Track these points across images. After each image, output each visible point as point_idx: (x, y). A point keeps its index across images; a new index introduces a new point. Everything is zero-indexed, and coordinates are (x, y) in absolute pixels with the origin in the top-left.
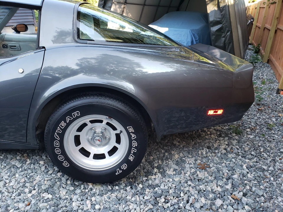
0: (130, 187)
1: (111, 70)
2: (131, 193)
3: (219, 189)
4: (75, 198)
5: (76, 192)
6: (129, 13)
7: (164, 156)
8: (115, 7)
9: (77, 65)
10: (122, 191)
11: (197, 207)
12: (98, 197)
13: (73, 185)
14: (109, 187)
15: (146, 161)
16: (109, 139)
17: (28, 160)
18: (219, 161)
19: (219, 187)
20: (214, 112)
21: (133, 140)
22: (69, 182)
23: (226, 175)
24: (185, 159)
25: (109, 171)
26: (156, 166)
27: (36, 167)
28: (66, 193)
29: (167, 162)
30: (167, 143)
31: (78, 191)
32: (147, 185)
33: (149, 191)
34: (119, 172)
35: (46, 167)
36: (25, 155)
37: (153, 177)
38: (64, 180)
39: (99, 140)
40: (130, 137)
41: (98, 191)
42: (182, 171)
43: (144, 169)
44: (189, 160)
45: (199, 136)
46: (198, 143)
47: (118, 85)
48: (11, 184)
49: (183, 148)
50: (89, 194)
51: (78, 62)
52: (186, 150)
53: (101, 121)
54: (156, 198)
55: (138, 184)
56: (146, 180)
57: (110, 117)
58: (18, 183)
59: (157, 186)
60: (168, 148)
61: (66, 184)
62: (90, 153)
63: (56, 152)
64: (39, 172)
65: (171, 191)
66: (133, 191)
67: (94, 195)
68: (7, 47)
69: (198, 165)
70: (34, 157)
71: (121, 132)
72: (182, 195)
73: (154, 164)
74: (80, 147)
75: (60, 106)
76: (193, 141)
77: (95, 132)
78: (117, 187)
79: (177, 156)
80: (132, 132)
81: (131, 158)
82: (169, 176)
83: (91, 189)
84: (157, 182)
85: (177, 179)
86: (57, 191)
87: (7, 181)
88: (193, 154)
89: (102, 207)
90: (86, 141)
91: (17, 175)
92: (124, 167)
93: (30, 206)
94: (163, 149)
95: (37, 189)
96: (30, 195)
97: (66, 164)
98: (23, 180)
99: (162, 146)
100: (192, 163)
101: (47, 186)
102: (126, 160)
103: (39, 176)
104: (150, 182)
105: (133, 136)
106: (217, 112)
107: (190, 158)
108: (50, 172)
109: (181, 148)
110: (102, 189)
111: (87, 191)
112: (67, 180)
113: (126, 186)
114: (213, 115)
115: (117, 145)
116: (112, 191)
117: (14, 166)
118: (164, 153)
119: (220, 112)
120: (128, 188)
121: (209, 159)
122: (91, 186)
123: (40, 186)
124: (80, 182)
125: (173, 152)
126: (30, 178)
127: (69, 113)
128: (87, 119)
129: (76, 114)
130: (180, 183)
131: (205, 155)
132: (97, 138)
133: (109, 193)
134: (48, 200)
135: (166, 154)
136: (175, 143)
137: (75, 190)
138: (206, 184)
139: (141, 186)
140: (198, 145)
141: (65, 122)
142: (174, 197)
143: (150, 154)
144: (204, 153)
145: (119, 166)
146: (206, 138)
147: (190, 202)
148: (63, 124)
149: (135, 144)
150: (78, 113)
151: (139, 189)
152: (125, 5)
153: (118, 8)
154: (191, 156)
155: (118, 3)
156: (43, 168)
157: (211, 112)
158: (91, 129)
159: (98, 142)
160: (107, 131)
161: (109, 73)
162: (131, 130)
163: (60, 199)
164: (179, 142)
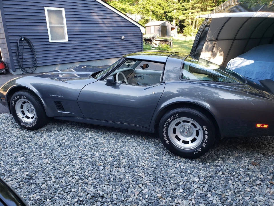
0: (201, 163)
1: (198, 95)
2: (202, 166)
3: (262, 176)
4: (170, 161)
5: (171, 158)
6: (219, 47)
7: (227, 153)
8: (207, 44)
9: (177, 91)
10: (196, 164)
11: (242, 181)
12: (183, 163)
13: (169, 155)
14: (189, 161)
15: (214, 154)
16: (192, 133)
17: (145, 140)
18: (269, 163)
19: (262, 175)
20: (261, 126)
21: (206, 135)
22: (167, 154)
23: (271, 171)
24: (242, 157)
25: (190, 151)
26: (221, 157)
27: (150, 144)
28: (166, 158)
29: (229, 157)
30: (232, 146)
31: (172, 158)
32: (213, 165)
33: (213, 167)
34: (196, 152)
35: (155, 145)
36: (143, 137)
37: (218, 161)
38: (165, 152)
39: (186, 132)
40: (204, 132)
41: (183, 161)
42: (238, 163)
43: (212, 157)
44: (245, 159)
45: (259, 147)
46: (256, 150)
47: (201, 103)
48: (139, 149)
49: (243, 151)
50: (178, 161)
51: (178, 90)
52: (245, 153)
53: (188, 122)
54: (217, 171)
55: (207, 163)
56: (212, 162)
57: (194, 120)
58: (142, 149)
59: (219, 166)
60: (232, 149)
61: (166, 154)
62: (181, 139)
63: (164, 134)
64: (151, 146)
65: (227, 171)
66: (203, 165)
67: (181, 162)
68: (136, 77)
69: (252, 162)
70: (148, 139)
71: (199, 129)
72: (234, 173)
73: (219, 156)
74: (176, 135)
75: (169, 111)
76: (252, 148)
77: (184, 128)
78: (194, 162)
79: (237, 155)
80: (205, 130)
81: (204, 145)
82: (228, 163)
83: (179, 160)
84: (219, 164)
85: (233, 166)
86: (161, 156)
87: (137, 147)
88: (249, 156)
89: (185, 168)
90: (179, 132)
91: (141, 146)
92: (200, 150)
93: (149, 159)
94: (228, 149)
95: (151, 154)
96: (148, 155)
97: (168, 142)
98: (144, 148)
99: (227, 148)
100: (247, 161)
101: (156, 153)
102: (201, 146)
103: (151, 148)
104: (215, 163)
105: (206, 132)
106: (263, 126)
107: (247, 157)
108: (157, 147)
109: (242, 151)
110: (185, 160)
111: (177, 159)
112: (166, 153)
113: (199, 162)
114: (260, 127)
115: (196, 137)
116: (191, 163)
117: (139, 141)
118: (228, 152)
119: (265, 126)
120: (201, 164)
121: (262, 161)
122: (179, 158)
123: (152, 152)
124: (174, 155)
125: (234, 152)
126: (147, 148)
127: (173, 115)
128: (181, 119)
129: (176, 116)
130: (235, 168)
131: (259, 158)
132: (185, 131)
133: (189, 163)
134: (156, 159)
135: (229, 152)
136: (237, 147)
137: (170, 158)
138: (253, 172)
139: (208, 164)
140: (255, 151)
141: (171, 119)
142: (228, 173)
143: (218, 150)
144: (259, 157)
145: (196, 149)
146: (264, 149)
147: (239, 178)
148: (169, 120)
149: (207, 137)
150: (177, 115)
151: (207, 165)
152: (216, 42)
153: (210, 44)
154: (248, 157)
155: (209, 40)
156: (153, 145)
157: (258, 126)
158: (183, 126)
159: (186, 134)
160: (191, 128)
161: (196, 96)
162: (205, 128)
163: (163, 160)
164: (241, 147)
